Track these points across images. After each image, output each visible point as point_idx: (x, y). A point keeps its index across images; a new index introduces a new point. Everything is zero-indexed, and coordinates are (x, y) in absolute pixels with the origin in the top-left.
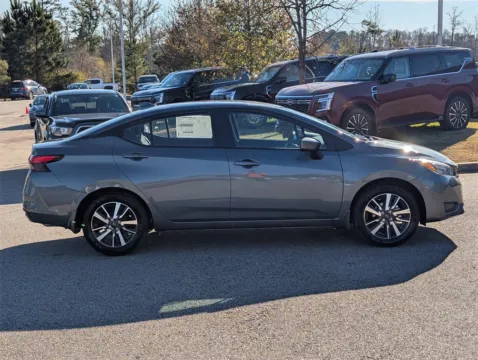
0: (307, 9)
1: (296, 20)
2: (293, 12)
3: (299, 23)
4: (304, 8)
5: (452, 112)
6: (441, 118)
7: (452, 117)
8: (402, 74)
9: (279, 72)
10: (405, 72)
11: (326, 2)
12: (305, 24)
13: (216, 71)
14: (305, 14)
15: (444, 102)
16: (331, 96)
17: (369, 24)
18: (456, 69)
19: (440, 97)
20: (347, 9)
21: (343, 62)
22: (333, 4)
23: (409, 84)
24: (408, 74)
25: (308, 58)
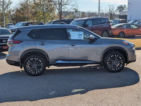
0: (62, 5)
1: (59, 8)
2: (58, 6)
3: (60, 9)
4: (61, 5)
5: (104, 35)
10: (91, 24)
11: (67, 3)
12: (61, 9)
14: (61, 7)
15: (101, 32)
17: (75, 9)
18: (104, 23)
20: (73, 6)
21: (73, 21)
22: (69, 4)
23: (92, 27)
24: (92, 24)
25: (62, 19)
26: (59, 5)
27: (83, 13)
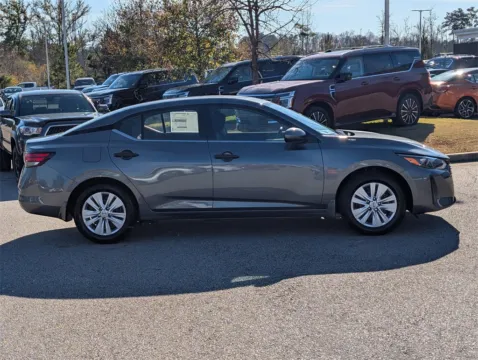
0: (260, 10)
1: (249, 21)
2: (244, 12)
3: (252, 25)
4: (256, 11)
5: (404, 109)
6: (394, 115)
7: (404, 113)
8: (357, 73)
9: (231, 73)
10: (359, 71)
11: (277, 4)
12: (257, 24)
13: (166, 72)
14: (257, 16)
15: (396, 99)
16: (292, 94)
17: (301, 27)
18: (405, 67)
19: (392, 95)
20: (297, 11)
21: (299, 62)
22: (283, 6)
23: (364, 82)
24: (362, 73)
25: (261, 58)
26: (250, 11)
27: (328, 39)
